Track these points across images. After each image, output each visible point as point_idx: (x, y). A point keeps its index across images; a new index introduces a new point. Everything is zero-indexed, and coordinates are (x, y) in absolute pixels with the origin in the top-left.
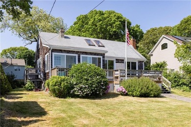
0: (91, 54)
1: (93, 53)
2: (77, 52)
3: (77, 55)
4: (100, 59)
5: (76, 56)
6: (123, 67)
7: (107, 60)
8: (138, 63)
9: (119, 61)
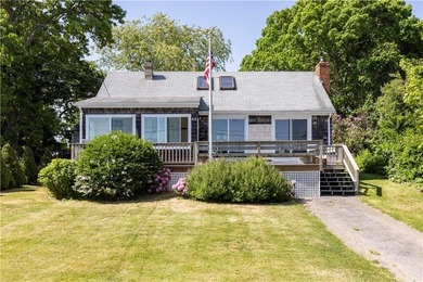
0: (165, 111)
1: (170, 109)
2: (134, 111)
3: (134, 116)
4: (185, 120)
5: (131, 119)
6: (269, 133)
7: (228, 118)
8: (313, 121)
9: (260, 121)
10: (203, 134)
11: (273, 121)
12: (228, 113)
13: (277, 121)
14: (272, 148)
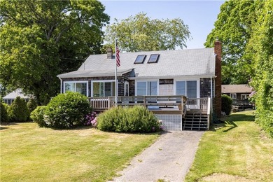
0: (103, 78)
6: (172, 90)
7: (146, 81)
8: (201, 82)
9: (166, 82)
10: (132, 91)
11: (174, 82)
12: (147, 78)
13: (177, 82)
14: (174, 100)
